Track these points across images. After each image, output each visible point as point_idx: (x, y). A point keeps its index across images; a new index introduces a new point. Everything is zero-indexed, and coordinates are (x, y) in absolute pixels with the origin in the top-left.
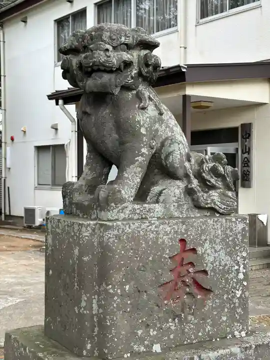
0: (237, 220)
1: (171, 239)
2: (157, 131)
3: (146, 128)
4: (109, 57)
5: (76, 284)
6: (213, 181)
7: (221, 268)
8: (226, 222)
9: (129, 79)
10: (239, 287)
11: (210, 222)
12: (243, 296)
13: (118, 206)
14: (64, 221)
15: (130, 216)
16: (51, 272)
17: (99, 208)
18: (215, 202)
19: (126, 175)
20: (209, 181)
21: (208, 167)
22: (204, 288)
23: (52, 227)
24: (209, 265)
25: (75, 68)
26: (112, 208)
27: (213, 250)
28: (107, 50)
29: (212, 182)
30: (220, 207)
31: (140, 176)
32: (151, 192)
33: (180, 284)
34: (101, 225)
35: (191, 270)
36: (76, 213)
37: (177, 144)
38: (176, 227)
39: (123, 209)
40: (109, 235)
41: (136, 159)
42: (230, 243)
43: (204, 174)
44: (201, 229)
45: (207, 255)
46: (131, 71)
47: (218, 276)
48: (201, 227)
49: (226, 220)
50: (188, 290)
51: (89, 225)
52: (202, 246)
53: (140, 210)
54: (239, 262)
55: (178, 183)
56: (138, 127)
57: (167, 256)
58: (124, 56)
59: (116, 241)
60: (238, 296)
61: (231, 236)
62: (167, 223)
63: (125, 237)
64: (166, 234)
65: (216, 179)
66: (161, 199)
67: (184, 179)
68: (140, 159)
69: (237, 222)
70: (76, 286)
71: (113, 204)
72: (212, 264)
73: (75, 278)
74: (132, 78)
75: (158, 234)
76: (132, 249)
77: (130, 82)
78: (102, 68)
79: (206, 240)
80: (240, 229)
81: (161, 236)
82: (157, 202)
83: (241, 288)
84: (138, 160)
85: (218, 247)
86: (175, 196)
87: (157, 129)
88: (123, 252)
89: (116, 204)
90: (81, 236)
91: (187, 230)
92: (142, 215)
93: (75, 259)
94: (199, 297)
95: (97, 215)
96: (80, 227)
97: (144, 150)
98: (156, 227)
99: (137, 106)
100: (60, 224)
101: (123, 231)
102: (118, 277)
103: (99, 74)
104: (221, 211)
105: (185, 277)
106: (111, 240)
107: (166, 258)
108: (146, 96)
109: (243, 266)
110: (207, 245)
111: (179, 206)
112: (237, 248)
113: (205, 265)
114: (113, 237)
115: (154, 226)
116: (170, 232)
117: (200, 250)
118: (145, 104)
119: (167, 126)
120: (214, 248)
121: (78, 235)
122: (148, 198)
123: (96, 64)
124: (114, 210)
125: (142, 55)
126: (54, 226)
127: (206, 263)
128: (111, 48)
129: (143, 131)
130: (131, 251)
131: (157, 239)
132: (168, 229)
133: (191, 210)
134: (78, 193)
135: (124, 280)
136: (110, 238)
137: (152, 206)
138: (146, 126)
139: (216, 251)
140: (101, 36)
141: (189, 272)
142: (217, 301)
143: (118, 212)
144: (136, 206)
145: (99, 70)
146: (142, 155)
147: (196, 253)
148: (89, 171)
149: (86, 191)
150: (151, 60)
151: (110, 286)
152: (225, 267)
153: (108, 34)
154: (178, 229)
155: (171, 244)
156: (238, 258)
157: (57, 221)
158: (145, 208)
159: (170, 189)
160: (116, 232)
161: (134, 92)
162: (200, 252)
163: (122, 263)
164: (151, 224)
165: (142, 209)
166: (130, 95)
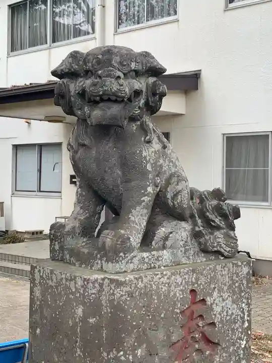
0: (242, 263)
1: (182, 290)
2: (161, 166)
3: (152, 164)
4: (122, 85)
5: (78, 350)
6: (217, 220)
7: (228, 318)
8: (233, 267)
9: (136, 109)
10: (244, 336)
11: (219, 268)
12: (247, 345)
13: (126, 256)
14: (61, 273)
15: (139, 267)
16: (38, 331)
17: (105, 259)
18: (221, 244)
19: (132, 218)
20: (214, 221)
21: (211, 205)
22: (212, 342)
23: (41, 277)
24: (218, 316)
25: (72, 94)
26: (121, 259)
27: (221, 299)
28: (119, 77)
29: (217, 222)
30: (225, 250)
31: (146, 218)
32: (157, 235)
33: (190, 341)
34: (112, 281)
35: (201, 324)
36: (70, 260)
37: (184, 182)
38: (186, 277)
39: (132, 259)
40: (121, 293)
41: (142, 199)
42: (236, 289)
43: (208, 214)
44: (211, 277)
45: (215, 305)
46: (140, 100)
47: (225, 327)
48: (210, 275)
49: (233, 264)
50: (197, 346)
51: (96, 280)
52: (211, 295)
53: (149, 259)
54: (243, 309)
55: (183, 224)
56: (144, 163)
57: (178, 311)
58: (135, 84)
59: (128, 299)
60: (243, 346)
61: (237, 282)
62: (179, 273)
63: (137, 294)
64: (177, 285)
65: (220, 218)
66: (168, 243)
67: (190, 220)
68: (146, 199)
69: (243, 266)
70: (79, 353)
71: (121, 254)
72: (220, 314)
73: (77, 342)
74: (139, 108)
75: (170, 287)
76: (144, 307)
77: (136, 112)
78: (114, 98)
79: (215, 288)
80: (245, 273)
81: (173, 288)
82: (164, 247)
83: (245, 338)
84: (144, 201)
85: (225, 295)
86: (183, 240)
87: (162, 164)
88: (135, 311)
89: (125, 254)
90: (87, 293)
91: (197, 279)
92: (150, 264)
93: (77, 320)
94: (208, 353)
95: (102, 266)
96: (86, 283)
97: (150, 189)
98: (168, 278)
99: (143, 139)
100: (54, 276)
101: (136, 287)
102: (130, 341)
103: (109, 104)
104: (226, 254)
105: (195, 333)
106: (124, 298)
107: (177, 313)
108: (151, 127)
109: (247, 313)
110: (215, 294)
111: (186, 251)
112: (243, 294)
113: (214, 316)
114: (125, 295)
115: (166, 277)
116: (181, 283)
117: (209, 300)
118: (151, 137)
119: (171, 161)
120: (222, 296)
121: (82, 292)
122: (153, 243)
123: (107, 92)
124: (123, 261)
125: (150, 82)
126: (44, 276)
127: (214, 314)
128: (122, 76)
129: (149, 167)
130: (144, 309)
131: (169, 292)
132: (179, 280)
133: (198, 255)
134: (71, 237)
135: (136, 344)
136: (122, 296)
137: (160, 253)
138: (152, 162)
139: (223, 300)
140: (110, 60)
141: (199, 326)
142: (224, 355)
143: (127, 262)
144: (145, 255)
145: (109, 100)
146: (148, 195)
147: (206, 305)
148: (82, 210)
149: (79, 234)
150: (159, 89)
151: (122, 353)
152: (231, 317)
153: (118, 59)
154: (189, 278)
155: (182, 296)
156: (244, 305)
157: (49, 271)
158: (154, 255)
159: (177, 233)
160: (128, 289)
161: (139, 123)
162: (209, 303)
163: (134, 323)
164: (163, 276)
165: (150, 257)
166: (134, 127)
